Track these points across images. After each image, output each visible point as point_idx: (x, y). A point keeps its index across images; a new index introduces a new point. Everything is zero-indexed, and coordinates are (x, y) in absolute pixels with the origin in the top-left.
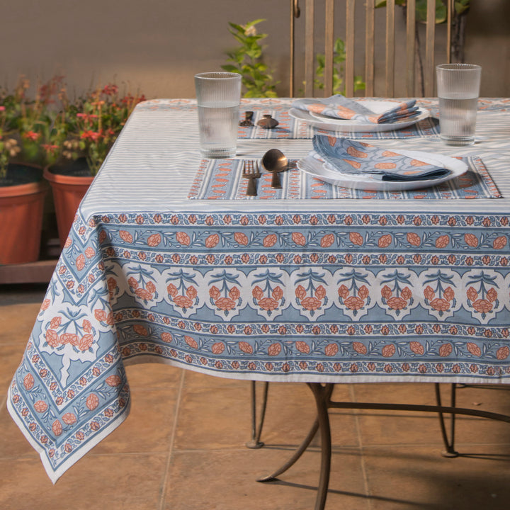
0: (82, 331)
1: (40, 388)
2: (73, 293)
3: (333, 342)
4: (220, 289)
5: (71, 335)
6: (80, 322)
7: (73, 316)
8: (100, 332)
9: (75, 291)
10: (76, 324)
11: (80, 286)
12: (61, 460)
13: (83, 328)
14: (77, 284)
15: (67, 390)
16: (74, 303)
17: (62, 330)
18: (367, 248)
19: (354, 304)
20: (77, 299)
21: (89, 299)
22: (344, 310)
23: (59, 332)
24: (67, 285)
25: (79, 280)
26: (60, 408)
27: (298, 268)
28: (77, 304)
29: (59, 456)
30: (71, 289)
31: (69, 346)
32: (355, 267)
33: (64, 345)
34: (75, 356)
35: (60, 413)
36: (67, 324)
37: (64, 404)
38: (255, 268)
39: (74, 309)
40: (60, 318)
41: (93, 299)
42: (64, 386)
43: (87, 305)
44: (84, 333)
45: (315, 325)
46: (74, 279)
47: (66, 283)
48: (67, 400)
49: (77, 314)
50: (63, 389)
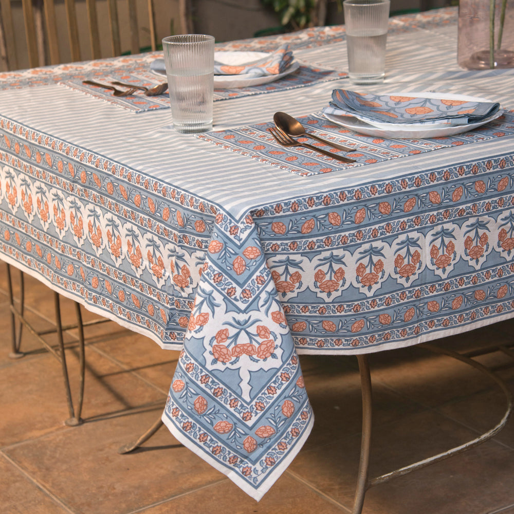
0: (258, 338)
1: (217, 409)
2: (237, 300)
3: (459, 295)
4: (366, 265)
5: (244, 345)
6: (253, 330)
7: (242, 326)
8: (281, 335)
9: (238, 298)
10: (248, 333)
11: (244, 291)
12: (263, 475)
13: (259, 335)
14: (239, 290)
15: (253, 403)
16: (239, 311)
17: (231, 343)
18: (489, 194)
19: (476, 254)
20: (243, 306)
21: (261, 302)
22: (469, 261)
23: (229, 345)
24: (228, 293)
25: (241, 285)
26: (250, 423)
27: (432, 227)
28: (245, 311)
29: (260, 472)
30: (233, 297)
31: (244, 358)
32: (480, 216)
33: (238, 357)
34: (255, 367)
35: (251, 429)
36: (237, 335)
37: (254, 419)
38: (397, 235)
39: (242, 317)
40: (227, 330)
41: (266, 302)
42: (248, 400)
43: (259, 310)
44: (260, 340)
45: (446, 281)
46: (234, 285)
47: (226, 291)
48: (256, 414)
49: (246, 322)
50: (248, 404)
